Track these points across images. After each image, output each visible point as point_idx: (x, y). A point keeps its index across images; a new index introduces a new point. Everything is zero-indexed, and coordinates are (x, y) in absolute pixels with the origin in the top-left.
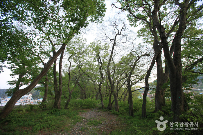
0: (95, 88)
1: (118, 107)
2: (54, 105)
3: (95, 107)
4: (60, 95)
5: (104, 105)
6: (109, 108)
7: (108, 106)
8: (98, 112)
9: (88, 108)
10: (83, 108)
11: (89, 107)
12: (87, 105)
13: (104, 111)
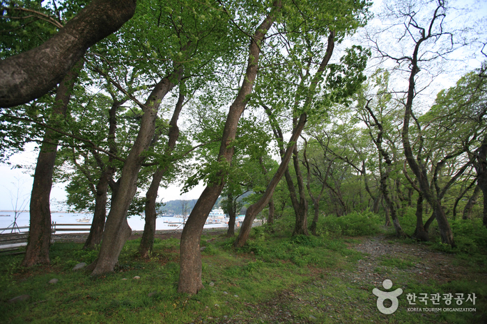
0: (367, 189)
1: (449, 235)
2: (296, 228)
3: (376, 233)
4: (304, 209)
5: (403, 230)
6: (420, 236)
7: (416, 231)
8: (390, 243)
9: (360, 235)
10: (347, 234)
11: (362, 232)
12: (358, 228)
13: (406, 243)
